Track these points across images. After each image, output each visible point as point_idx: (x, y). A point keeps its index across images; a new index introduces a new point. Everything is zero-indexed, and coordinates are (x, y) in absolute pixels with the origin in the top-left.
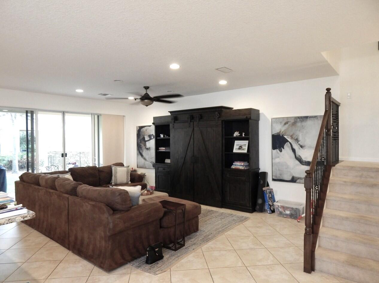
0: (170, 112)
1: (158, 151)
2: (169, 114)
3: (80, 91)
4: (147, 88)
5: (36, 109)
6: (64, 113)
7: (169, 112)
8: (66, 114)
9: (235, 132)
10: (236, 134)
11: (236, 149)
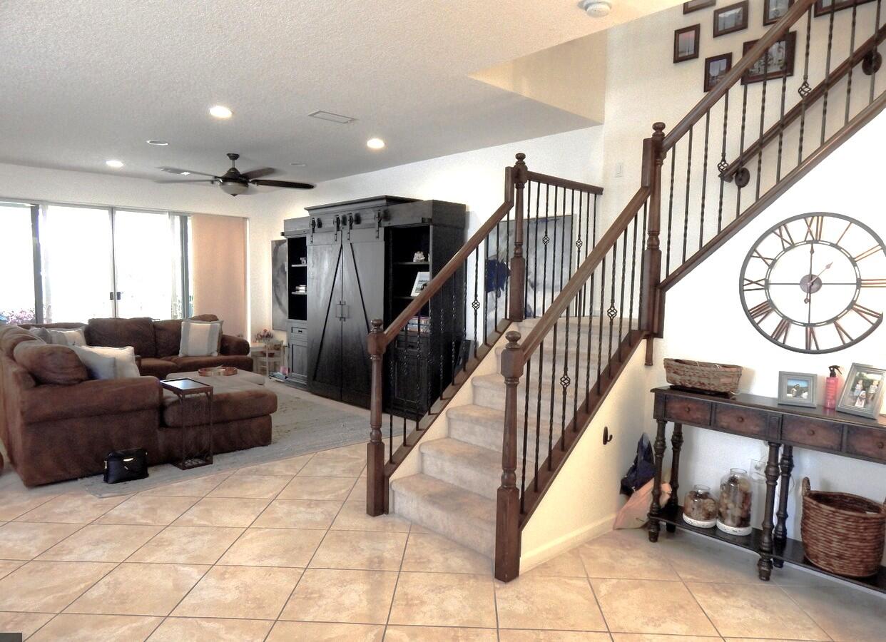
0: (309, 209)
1: (293, 293)
2: (307, 214)
3: (115, 164)
4: (234, 157)
5: (42, 201)
6: (112, 210)
7: (305, 209)
8: (117, 212)
9: (416, 252)
10: (418, 257)
11: (417, 289)
